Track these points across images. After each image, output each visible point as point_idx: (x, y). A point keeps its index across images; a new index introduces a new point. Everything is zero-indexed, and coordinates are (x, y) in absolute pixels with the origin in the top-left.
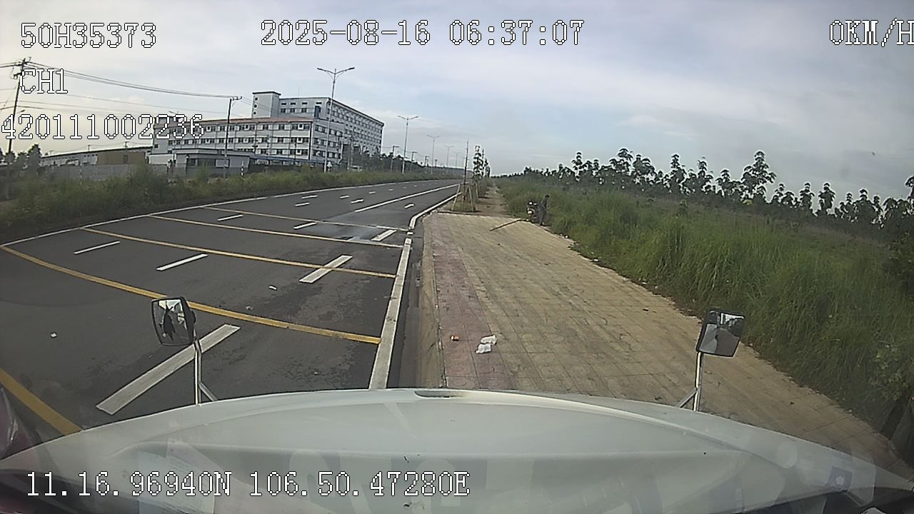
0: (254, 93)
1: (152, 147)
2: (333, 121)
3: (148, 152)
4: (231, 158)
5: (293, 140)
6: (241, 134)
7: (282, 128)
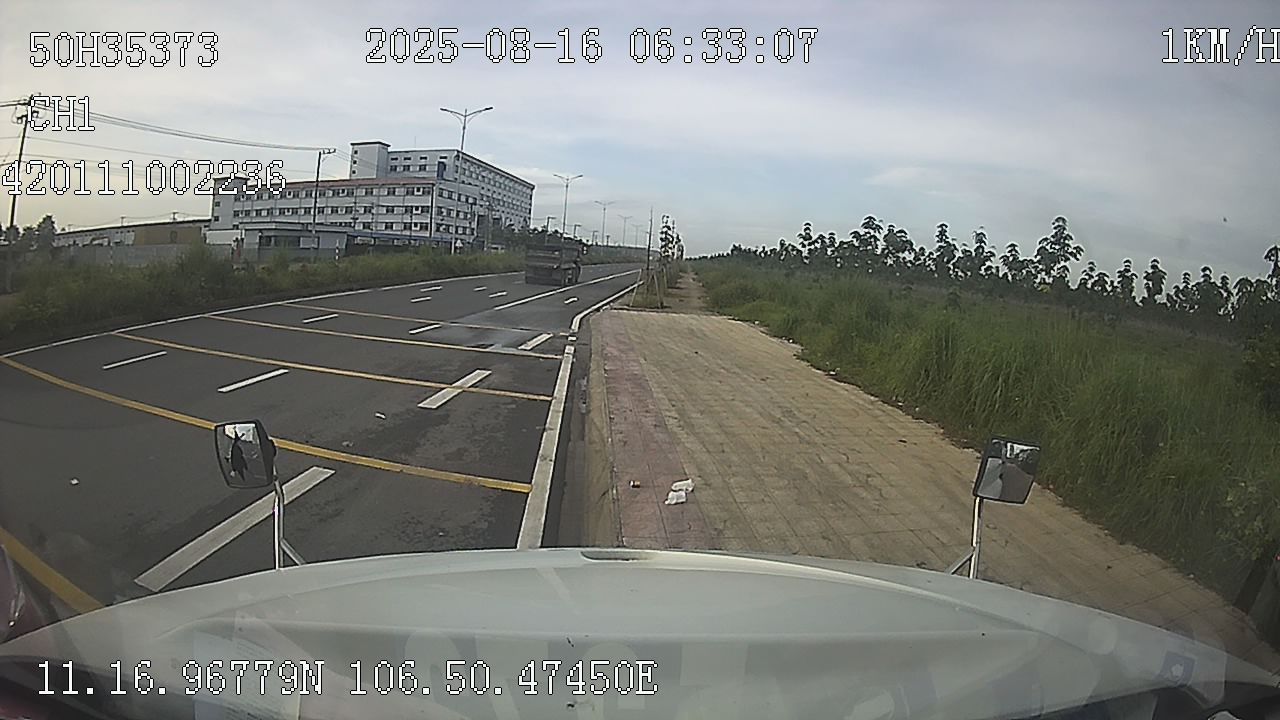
0: (352, 144)
1: (210, 220)
2: (463, 182)
3: (205, 227)
4: (321, 235)
5: (409, 210)
6: (335, 202)
7: (392, 193)
